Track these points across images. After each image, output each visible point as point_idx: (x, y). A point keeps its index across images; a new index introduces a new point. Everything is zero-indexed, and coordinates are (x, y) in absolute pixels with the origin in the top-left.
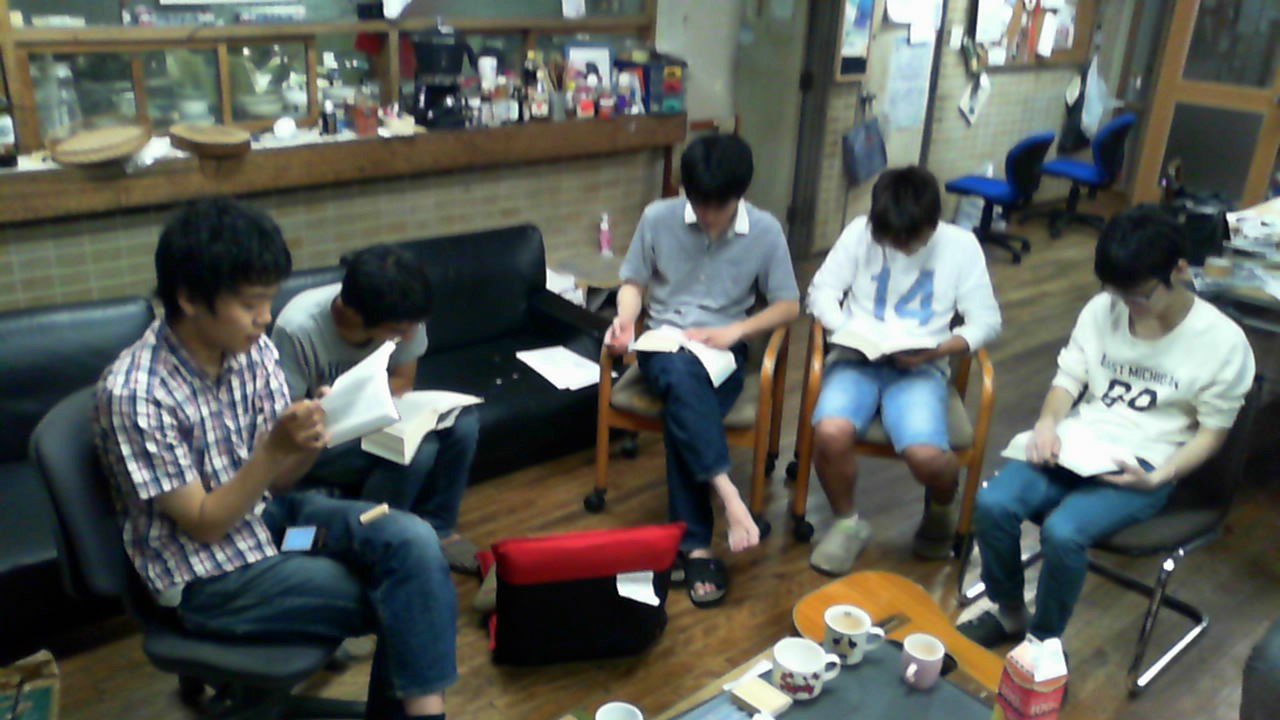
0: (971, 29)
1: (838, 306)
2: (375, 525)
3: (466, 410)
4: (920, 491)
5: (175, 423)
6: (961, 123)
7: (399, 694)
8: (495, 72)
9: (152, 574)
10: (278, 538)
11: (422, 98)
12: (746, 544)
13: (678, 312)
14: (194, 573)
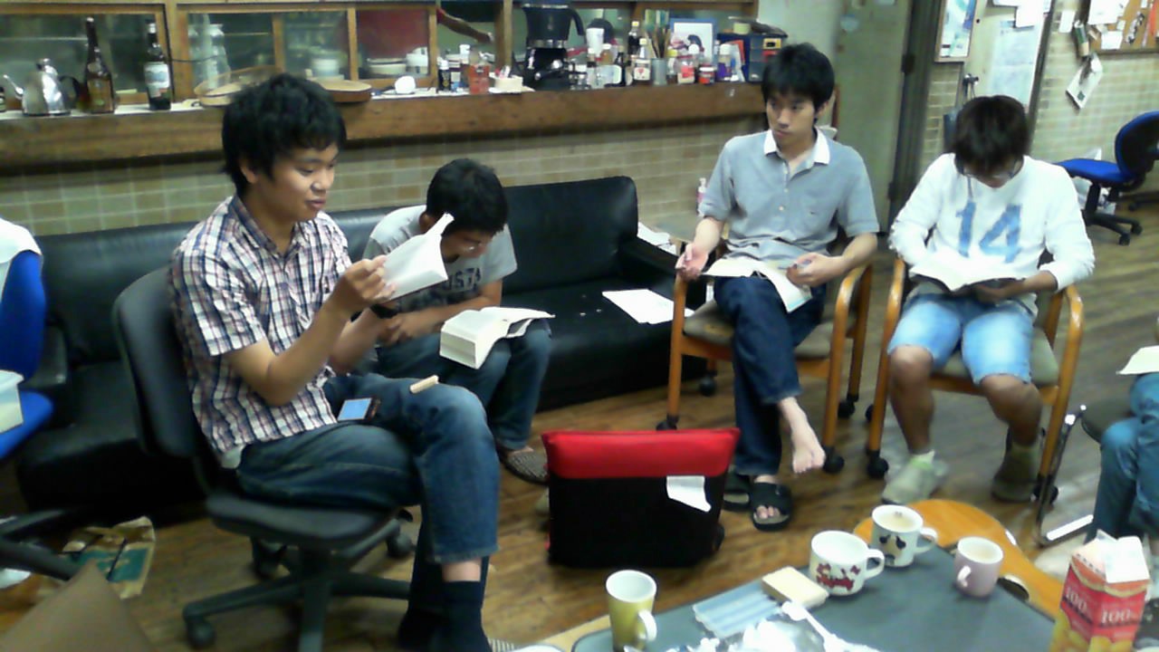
0: (1083, 13)
1: (923, 243)
2: (424, 394)
3: (536, 323)
4: (1001, 430)
5: (242, 285)
6: (1070, 108)
7: (438, 559)
8: (602, 39)
9: (216, 436)
10: (336, 411)
11: (531, 60)
12: (809, 466)
13: (755, 245)
14: (254, 435)
